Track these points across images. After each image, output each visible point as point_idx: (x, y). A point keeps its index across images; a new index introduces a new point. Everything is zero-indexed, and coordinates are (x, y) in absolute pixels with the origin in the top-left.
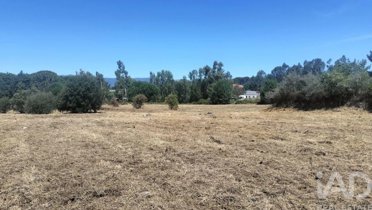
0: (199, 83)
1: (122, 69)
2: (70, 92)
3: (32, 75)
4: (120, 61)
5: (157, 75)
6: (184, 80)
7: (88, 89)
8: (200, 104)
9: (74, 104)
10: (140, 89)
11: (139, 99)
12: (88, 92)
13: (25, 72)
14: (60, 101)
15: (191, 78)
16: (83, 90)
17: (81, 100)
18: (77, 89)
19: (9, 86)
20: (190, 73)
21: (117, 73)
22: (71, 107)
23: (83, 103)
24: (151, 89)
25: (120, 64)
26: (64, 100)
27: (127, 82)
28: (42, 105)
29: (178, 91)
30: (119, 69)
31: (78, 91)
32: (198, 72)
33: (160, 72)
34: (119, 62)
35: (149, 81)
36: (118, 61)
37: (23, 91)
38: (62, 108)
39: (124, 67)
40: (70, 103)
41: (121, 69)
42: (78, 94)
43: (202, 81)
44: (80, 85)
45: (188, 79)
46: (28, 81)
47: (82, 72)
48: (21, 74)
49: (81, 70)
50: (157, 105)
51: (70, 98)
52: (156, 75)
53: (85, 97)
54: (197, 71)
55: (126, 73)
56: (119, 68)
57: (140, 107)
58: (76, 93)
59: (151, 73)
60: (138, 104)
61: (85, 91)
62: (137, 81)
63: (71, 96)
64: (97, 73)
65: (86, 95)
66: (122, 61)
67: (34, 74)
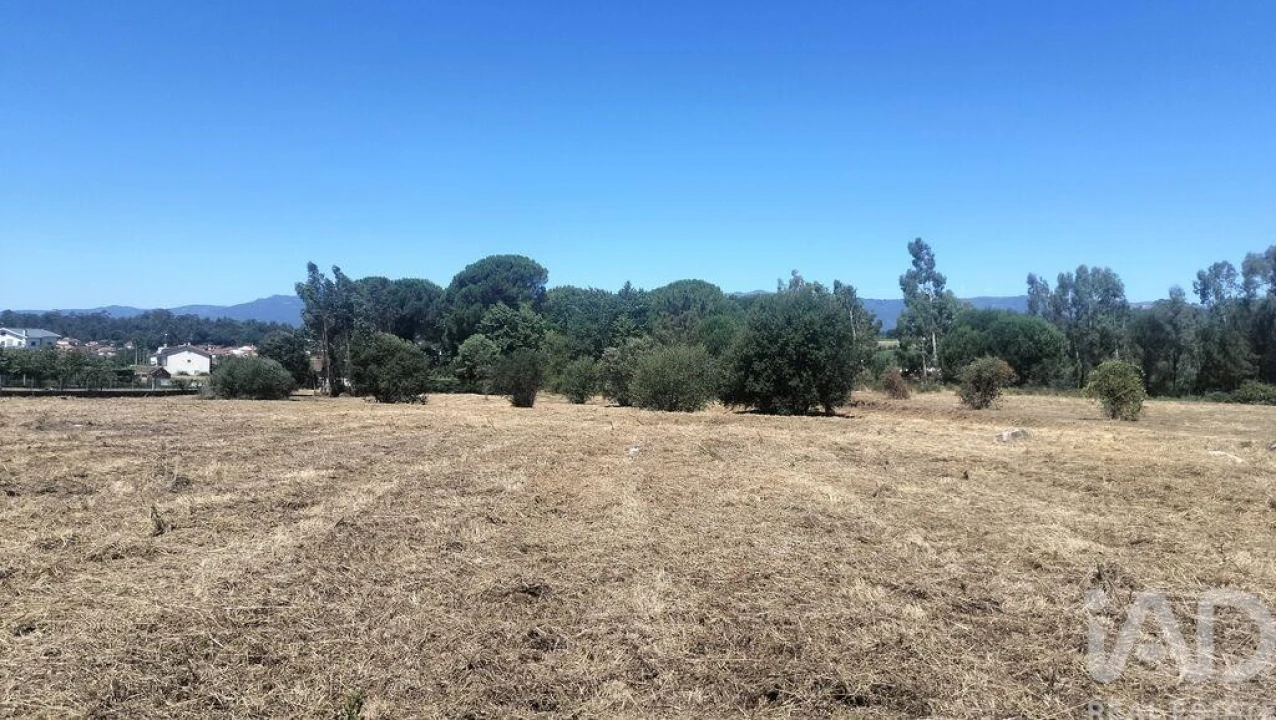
0: (1241, 316)
1: (925, 267)
2: (759, 344)
3: (653, 293)
4: (918, 241)
5: (1057, 284)
6: (1176, 302)
7: (813, 338)
8: (1246, 400)
9: (768, 384)
10: (991, 339)
11: (986, 375)
12: (812, 348)
13: (636, 286)
14: (727, 374)
15: (1204, 296)
16: (799, 338)
17: (787, 370)
18: (779, 336)
19: (595, 326)
20: (1200, 276)
21: (907, 284)
22: (757, 394)
23: (793, 383)
24: (1031, 339)
25: (918, 250)
26: (738, 369)
27: (940, 313)
28: (678, 383)
29: (1144, 347)
30: (914, 269)
31: (781, 341)
32: (1239, 269)
33: (1068, 273)
34: (917, 243)
35: (1023, 309)
36: (914, 241)
37: (633, 342)
38: (734, 396)
39: (931, 263)
40: (756, 380)
41: (921, 269)
42: (782, 353)
43: (1254, 309)
44: (789, 322)
45: (1192, 298)
46: (642, 312)
47: (796, 282)
48: (627, 293)
49: (794, 273)
50: (1052, 399)
51: (757, 366)
52: (1053, 286)
53: (801, 362)
54: (1231, 268)
55: (939, 282)
56: (915, 263)
57: (984, 404)
58: (774, 349)
59: (1031, 281)
60: (978, 390)
61: (802, 344)
62: (980, 307)
63: (761, 357)
64: (837, 285)
65: (804, 355)
66: (925, 240)
67: (659, 290)
